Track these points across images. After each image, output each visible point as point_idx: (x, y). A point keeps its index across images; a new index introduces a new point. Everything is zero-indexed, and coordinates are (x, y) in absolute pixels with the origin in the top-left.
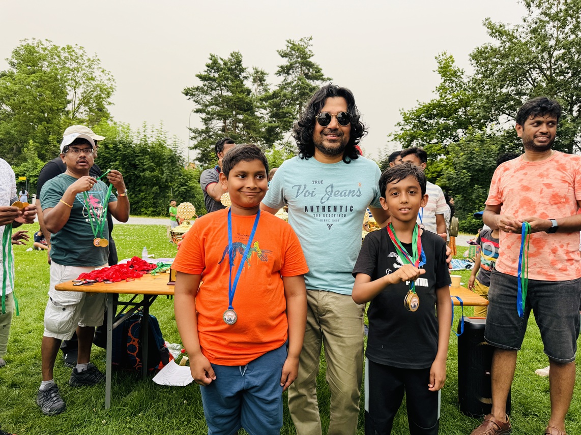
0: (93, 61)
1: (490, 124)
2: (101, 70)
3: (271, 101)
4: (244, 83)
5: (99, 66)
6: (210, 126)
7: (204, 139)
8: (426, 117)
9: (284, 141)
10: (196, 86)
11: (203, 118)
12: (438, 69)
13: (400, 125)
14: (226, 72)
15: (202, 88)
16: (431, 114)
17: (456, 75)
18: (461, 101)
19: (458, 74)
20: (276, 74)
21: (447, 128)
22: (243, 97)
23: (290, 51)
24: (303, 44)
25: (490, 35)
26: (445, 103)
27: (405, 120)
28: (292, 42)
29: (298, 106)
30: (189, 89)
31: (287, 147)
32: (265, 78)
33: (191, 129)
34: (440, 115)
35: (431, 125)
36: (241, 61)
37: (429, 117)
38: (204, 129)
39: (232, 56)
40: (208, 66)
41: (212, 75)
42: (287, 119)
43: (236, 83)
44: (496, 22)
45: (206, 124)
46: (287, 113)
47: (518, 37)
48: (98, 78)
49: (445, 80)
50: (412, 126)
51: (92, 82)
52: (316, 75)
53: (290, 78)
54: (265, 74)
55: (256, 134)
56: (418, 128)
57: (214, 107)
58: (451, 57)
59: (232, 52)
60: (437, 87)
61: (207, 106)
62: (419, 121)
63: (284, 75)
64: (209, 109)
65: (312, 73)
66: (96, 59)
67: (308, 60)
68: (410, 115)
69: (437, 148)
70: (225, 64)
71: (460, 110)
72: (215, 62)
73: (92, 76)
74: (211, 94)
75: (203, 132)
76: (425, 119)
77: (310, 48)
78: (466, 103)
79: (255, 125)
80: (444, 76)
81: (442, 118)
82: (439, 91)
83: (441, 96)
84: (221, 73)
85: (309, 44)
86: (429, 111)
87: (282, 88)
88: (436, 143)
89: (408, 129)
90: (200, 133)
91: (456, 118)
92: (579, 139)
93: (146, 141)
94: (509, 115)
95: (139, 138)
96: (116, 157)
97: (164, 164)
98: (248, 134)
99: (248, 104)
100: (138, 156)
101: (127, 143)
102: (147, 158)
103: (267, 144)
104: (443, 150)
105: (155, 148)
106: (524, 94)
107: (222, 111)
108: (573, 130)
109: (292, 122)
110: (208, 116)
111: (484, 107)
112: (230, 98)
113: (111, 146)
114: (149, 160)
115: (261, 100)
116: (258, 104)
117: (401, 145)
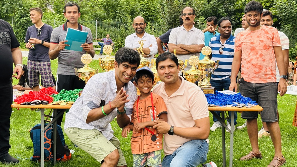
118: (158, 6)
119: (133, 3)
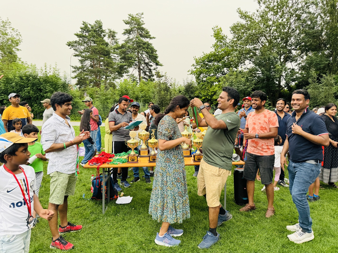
0: (6, 23)
1: (241, 65)
2: (12, 28)
3: (120, 50)
4: (104, 39)
5: (10, 26)
6: (84, 65)
7: (81, 72)
8: (208, 61)
9: (129, 74)
10: (75, 40)
11: (80, 59)
12: (213, 35)
13: (194, 66)
14: (93, 32)
15: (78, 42)
16: (210, 60)
17: (223, 39)
18: (225, 52)
19: (224, 38)
20: (123, 34)
21: (219, 68)
22: (104, 48)
23: (131, 21)
24: (138, 16)
25: (240, 17)
26: (217, 54)
27: (196, 63)
28: (131, 16)
29: (137, 53)
30: (70, 42)
31: (131, 77)
32: (115, 35)
33: (73, 67)
34: (215, 60)
35: (210, 66)
36: (102, 26)
38: (81, 66)
39: (96, 23)
40: (82, 29)
41: (84, 34)
42: (131, 61)
43: (99, 39)
44: (243, 10)
45: (82, 63)
46: (130, 57)
47: (254, 19)
48: (10, 34)
49: (217, 41)
50: (200, 66)
51: (6, 36)
52: (146, 35)
53: (131, 37)
54: (115, 33)
55: (113, 69)
56: (203, 67)
57: (86, 53)
58: (220, 29)
59: (96, 21)
60: (213, 45)
61: (81, 52)
62: (204, 63)
63: (128, 34)
64: (84, 55)
65: (144, 34)
66: (8, 21)
67: (141, 26)
68: (199, 60)
69: (214, 79)
70: (92, 27)
71: (225, 58)
72: (86, 27)
73: (5, 33)
74: (84, 45)
75: (80, 68)
76: (207, 63)
77: (142, 19)
78: (228, 54)
79: (111, 64)
80: (217, 39)
81: (216, 62)
82: (214, 47)
83: (215, 50)
84: (90, 33)
85: (142, 17)
86: (209, 58)
87: (127, 42)
88: (212, 76)
89: (198, 68)
90: (78, 69)
91: (224, 62)
92: (284, 74)
93: (47, 75)
94: (250, 60)
95: (42, 73)
96: (28, 85)
97: (59, 88)
98: (107, 69)
99: (107, 51)
100: (42, 84)
101: (35, 76)
102: (48, 85)
103: (119, 75)
104: (217, 79)
105: (53, 79)
106: (257, 49)
107: (91, 56)
108: (281, 70)
109: (134, 63)
110: (83, 59)
111: (238, 57)
112: (97, 48)
113: (25, 78)
114: (49, 86)
115: (114, 49)
116: (112, 51)
117: (195, 77)
118: (152, 95)
119: (137, 93)
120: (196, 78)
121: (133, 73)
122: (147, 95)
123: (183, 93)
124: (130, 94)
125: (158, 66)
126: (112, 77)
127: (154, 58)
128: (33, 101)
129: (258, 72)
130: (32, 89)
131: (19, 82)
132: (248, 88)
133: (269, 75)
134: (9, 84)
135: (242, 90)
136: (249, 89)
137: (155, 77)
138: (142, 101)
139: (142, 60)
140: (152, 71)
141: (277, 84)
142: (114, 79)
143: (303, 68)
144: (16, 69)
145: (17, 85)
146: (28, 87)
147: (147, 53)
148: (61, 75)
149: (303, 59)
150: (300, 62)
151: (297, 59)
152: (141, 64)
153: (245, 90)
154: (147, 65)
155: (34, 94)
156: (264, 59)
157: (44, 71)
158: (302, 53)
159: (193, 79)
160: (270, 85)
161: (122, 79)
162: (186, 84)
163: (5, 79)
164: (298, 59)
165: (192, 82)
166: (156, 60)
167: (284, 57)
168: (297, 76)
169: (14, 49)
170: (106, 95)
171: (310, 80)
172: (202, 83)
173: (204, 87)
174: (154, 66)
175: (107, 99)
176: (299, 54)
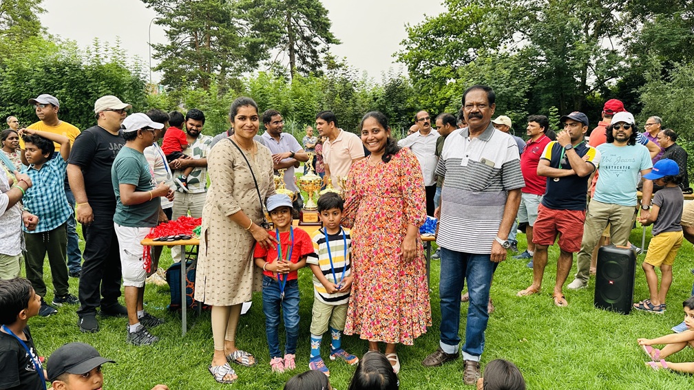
1: (504, 42)
3: (252, 10)
6: (177, 42)
7: (171, 58)
8: (434, 34)
9: (270, 60)
11: (168, 30)
13: (406, 44)
16: (439, 31)
18: (472, 15)
21: (457, 48)
22: (217, 5)
26: (455, 18)
27: (411, 38)
29: (286, 16)
31: (275, 68)
33: (153, 46)
34: (449, 32)
35: (439, 44)
37: (437, 34)
38: (170, 45)
42: (274, 33)
45: (172, 39)
46: (272, 26)
50: (419, 44)
55: (237, 51)
56: (425, 46)
57: (181, 17)
61: (172, 16)
62: (427, 39)
64: (176, 20)
68: (417, 31)
69: (446, 71)
71: (472, 26)
74: (176, 1)
75: (168, 49)
76: (433, 37)
78: (478, 19)
79: (233, 39)
81: (452, 36)
82: (448, 3)
83: (451, 10)
86: (436, 27)
88: (444, 65)
89: (414, 48)
90: (165, 50)
91: (468, 36)
92: (593, 62)
93: (100, 63)
94: (523, 32)
95: (89, 59)
96: (61, 83)
97: (125, 90)
98: (225, 50)
99: (224, 13)
100: (91, 82)
101: (74, 65)
102: (102, 85)
103: (250, 63)
104: (453, 73)
105: (111, 71)
106: (539, 9)
107: (192, 22)
108: (586, 52)
109: (280, 37)
110: (175, 29)
111: (496, 25)
112: (202, 5)
113: (54, 69)
114: (105, 87)
115: (239, 8)
116: (236, 12)
117: (407, 68)
118: (316, 105)
119: (285, 101)
120: (409, 69)
121: (278, 59)
122: (307, 106)
123: (381, 101)
124: (271, 103)
125: (330, 45)
126: (235, 68)
127: (322, 27)
128: (72, 116)
129: (539, 58)
130: (71, 91)
131: (43, 77)
132: (517, 90)
133: (561, 63)
134: (22, 81)
135: (504, 94)
136: (518, 94)
137: (324, 68)
138: (295, 119)
139: (297, 31)
140: (318, 54)
141: (578, 83)
142: (239, 70)
143: (634, 49)
144: (37, 50)
145: (39, 84)
146: (62, 88)
147: (307, 16)
148: (129, 63)
149: (635, 29)
150: (629, 35)
151: (623, 30)
152: (296, 40)
153: (510, 94)
154: (307, 43)
155: (75, 103)
156: (551, 29)
157: (94, 54)
158: (634, 16)
159: (402, 72)
160: (564, 86)
161: (256, 71)
162: (388, 82)
163: (14, 73)
164: (626, 30)
165: (400, 78)
166: (326, 31)
167: (596, 26)
168: (620, 67)
169: (32, 9)
170: (221, 105)
171: (647, 75)
172: (421, 80)
173: (425, 89)
174: (323, 44)
175: (223, 113)
176: (628, 18)
